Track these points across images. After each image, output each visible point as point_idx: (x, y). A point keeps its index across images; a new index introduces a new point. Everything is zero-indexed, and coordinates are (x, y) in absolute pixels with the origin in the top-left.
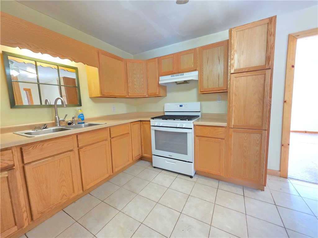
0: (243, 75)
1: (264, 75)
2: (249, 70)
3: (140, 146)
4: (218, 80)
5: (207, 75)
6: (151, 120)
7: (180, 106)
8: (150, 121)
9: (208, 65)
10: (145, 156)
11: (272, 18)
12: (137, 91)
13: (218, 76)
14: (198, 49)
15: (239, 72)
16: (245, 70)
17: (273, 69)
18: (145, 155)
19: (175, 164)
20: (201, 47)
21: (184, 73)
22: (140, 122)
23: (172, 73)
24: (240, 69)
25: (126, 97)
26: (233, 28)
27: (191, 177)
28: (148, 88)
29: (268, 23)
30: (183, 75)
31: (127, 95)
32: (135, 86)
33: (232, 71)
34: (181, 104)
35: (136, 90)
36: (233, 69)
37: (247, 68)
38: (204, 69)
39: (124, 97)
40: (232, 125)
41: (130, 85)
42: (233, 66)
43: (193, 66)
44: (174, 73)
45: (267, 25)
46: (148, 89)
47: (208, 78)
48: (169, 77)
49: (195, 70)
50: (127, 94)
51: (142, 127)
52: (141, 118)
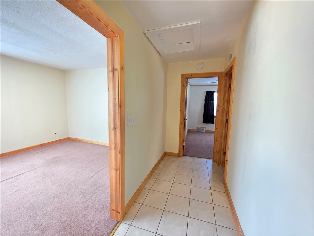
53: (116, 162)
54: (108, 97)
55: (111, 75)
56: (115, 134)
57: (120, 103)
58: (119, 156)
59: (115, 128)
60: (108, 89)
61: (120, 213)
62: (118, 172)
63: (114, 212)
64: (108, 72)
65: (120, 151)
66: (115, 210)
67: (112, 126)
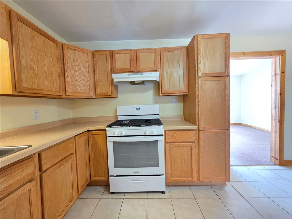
0: (210, 80)
1: (224, 81)
2: (214, 76)
3: (88, 167)
4: (179, 83)
5: (168, 77)
6: (108, 129)
7: (137, 109)
8: (105, 130)
9: (169, 68)
10: (96, 180)
11: (228, 33)
12: (79, 89)
13: (178, 79)
14: (158, 49)
15: (206, 76)
16: (210, 75)
17: (230, 76)
18: (96, 178)
19: (143, 181)
20: (162, 48)
21: (144, 73)
22: (87, 132)
23: (129, 71)
24: (207, 74)
25: (62, 97)
26: (199, 35)
27: (163, 193)
28: (96, 86)
29: (225, 38)
30: (143, 74)
31: (64, 95)
32: (77, 83)
33: (200, 75)
34: (138, 107)
35: (78, 87)
36: (200, 73)
37: (212, 73)
38: (165, 71)
39: (59, 98)
40: (202, 128)
41: (68, 79)
42: (200, 70)
43: (153, 66)
44: (132, 72)
45: (224, 39)
46: (95, 88)
47: (169, 80)
48: (125, 75)
49: (156, 71)
50: (64, 92)
51: (91, 139)
52: (89, 127)
53: (276, 127)
54: (272, 90)
55: (274, 78)
56: (276, 111)
57: (280, 92)
58: (278, 124)
59: (276, 107)
60: (272, 85)
61: (278, 160)
62: (277, 134)
63: (273, 159)
64: (272, 76)
65: (279, 121)
66: (274, 157)
67: (274, 106)
